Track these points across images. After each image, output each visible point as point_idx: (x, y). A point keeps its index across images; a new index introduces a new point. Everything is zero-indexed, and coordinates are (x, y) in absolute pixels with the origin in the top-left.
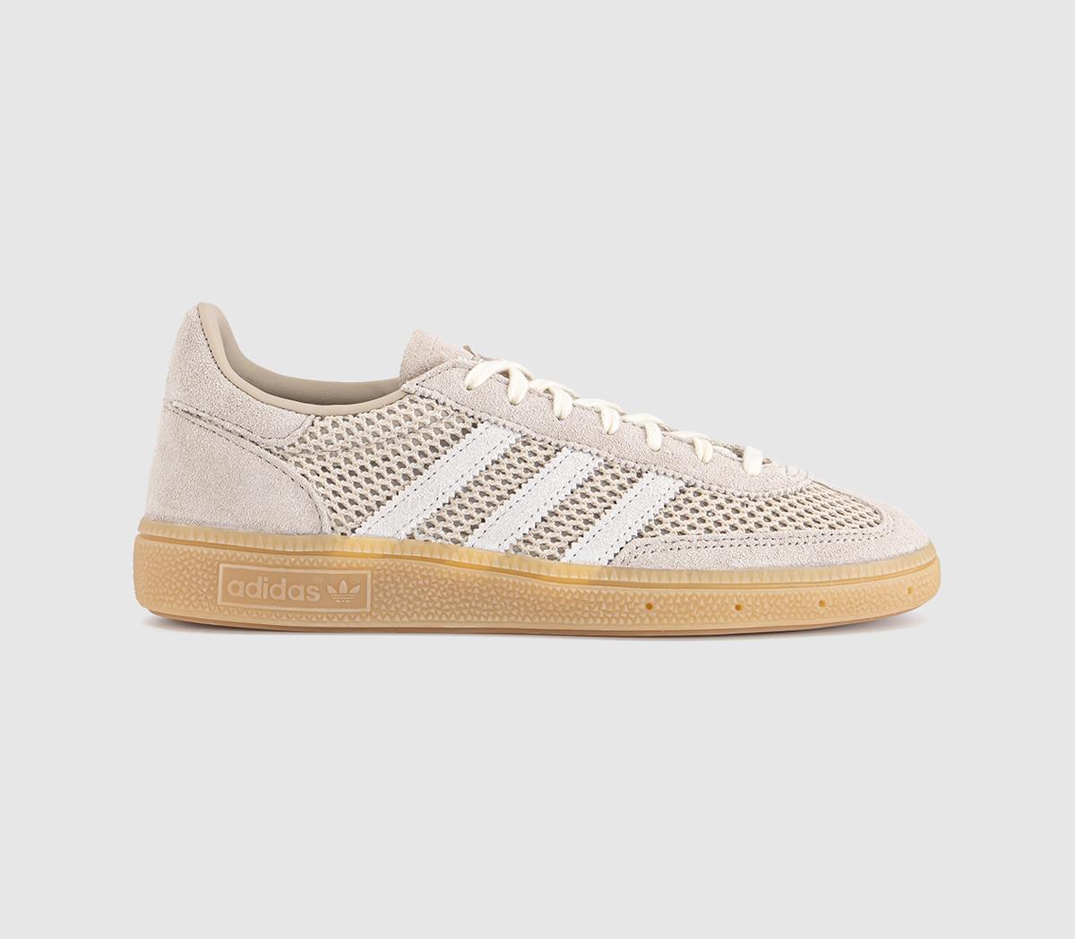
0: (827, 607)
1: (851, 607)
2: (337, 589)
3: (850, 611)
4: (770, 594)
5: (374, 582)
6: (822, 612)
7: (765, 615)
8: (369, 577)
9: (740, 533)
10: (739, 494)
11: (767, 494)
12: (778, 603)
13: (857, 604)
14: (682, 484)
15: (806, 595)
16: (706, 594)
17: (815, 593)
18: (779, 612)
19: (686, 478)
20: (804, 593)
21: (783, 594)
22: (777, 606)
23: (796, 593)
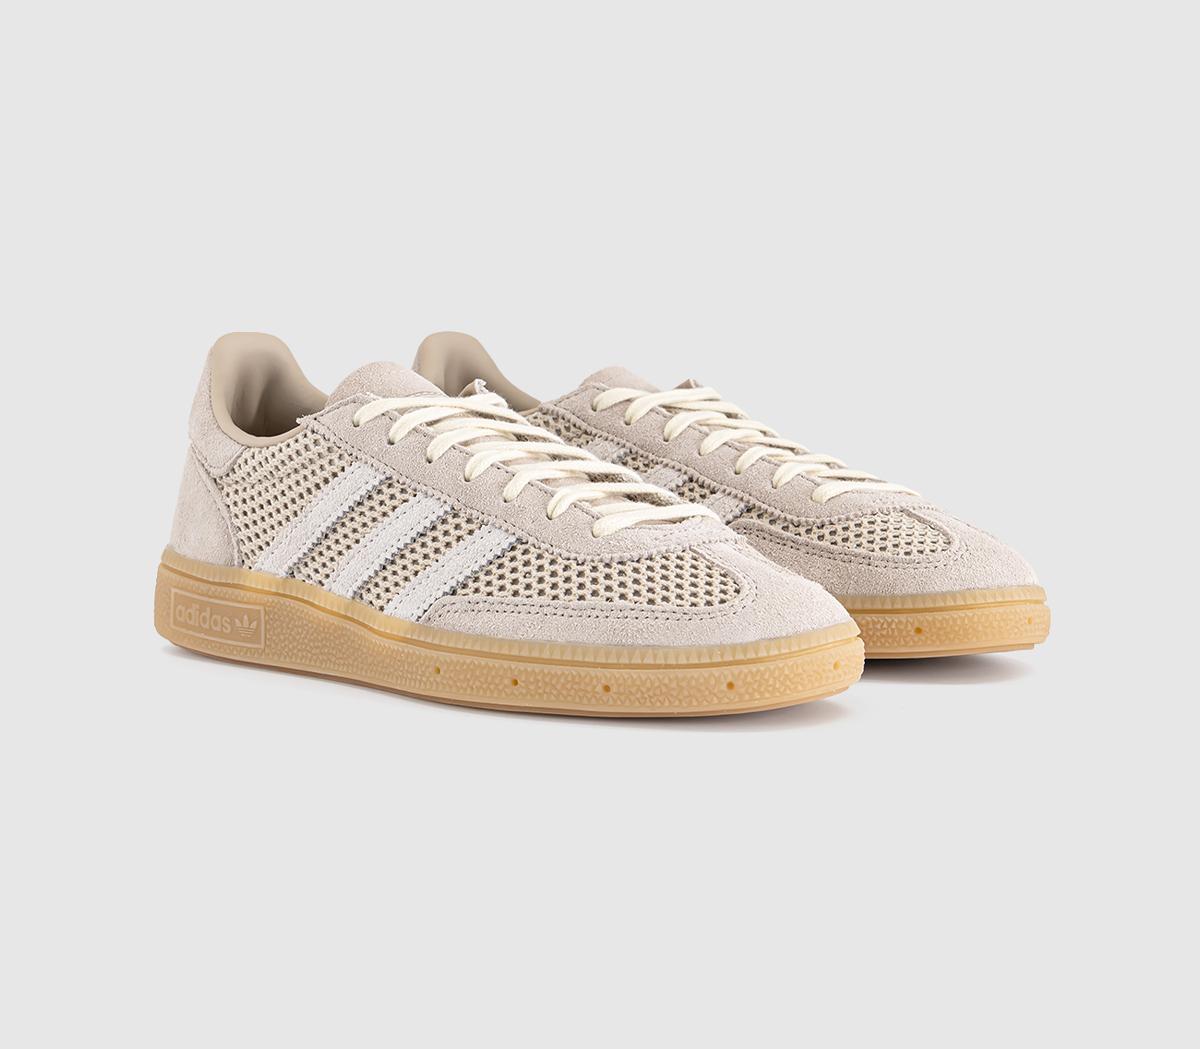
0: (611, 693)
1: (643, 698)
2: (242, 622)
3: (642, 701)
4: (546, 671)
5: (267, 618)
6: (605, 699)
7: (540, 694)
8: (262, 612)
9: (545, 600)
10: (565, 554)
11: (597, 558)
12: (554, 682)
13: (651, 693)
14: (513, 539)
15: (586, 676)
16: (483, 663)
17: (596, 676)
18: (555, 692)
19: (519, 533)
20: (583, 674)
21: (559, 673)
22: (553, 686)
23: (574, 673)
